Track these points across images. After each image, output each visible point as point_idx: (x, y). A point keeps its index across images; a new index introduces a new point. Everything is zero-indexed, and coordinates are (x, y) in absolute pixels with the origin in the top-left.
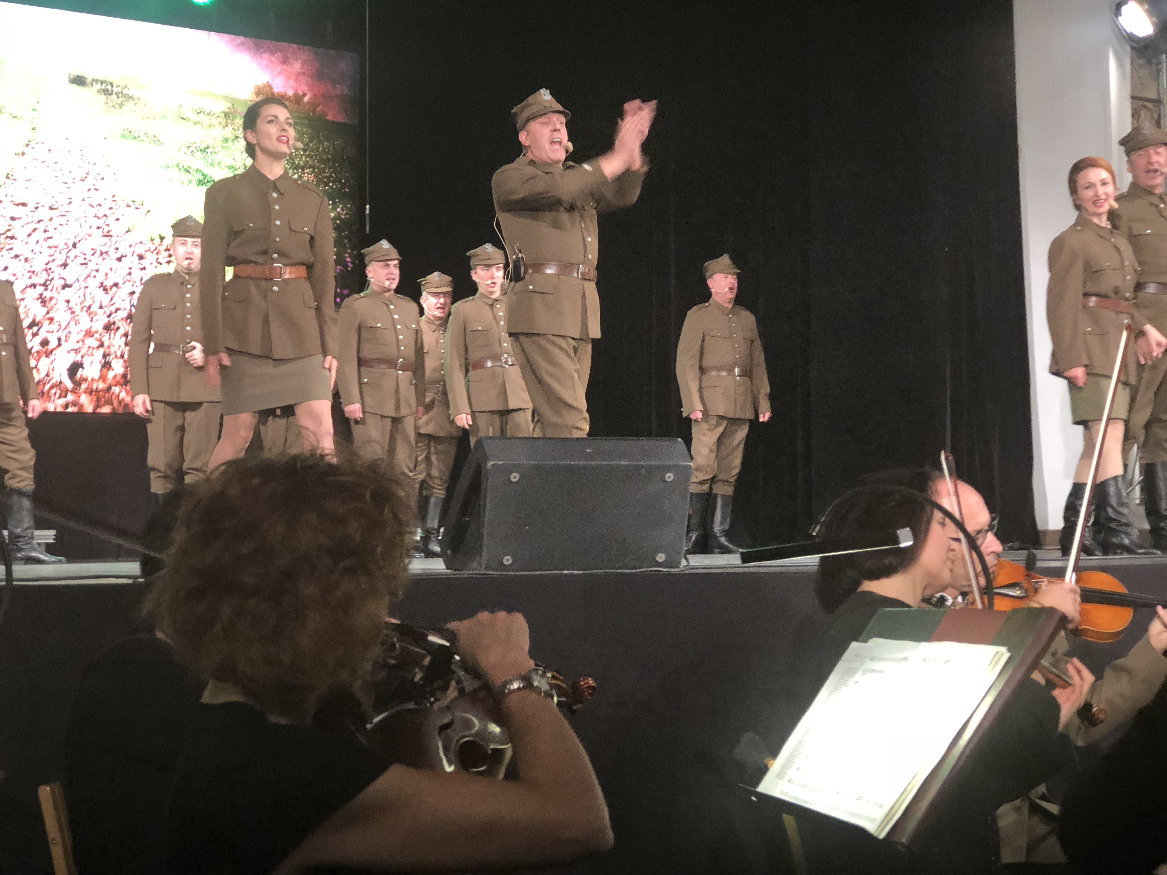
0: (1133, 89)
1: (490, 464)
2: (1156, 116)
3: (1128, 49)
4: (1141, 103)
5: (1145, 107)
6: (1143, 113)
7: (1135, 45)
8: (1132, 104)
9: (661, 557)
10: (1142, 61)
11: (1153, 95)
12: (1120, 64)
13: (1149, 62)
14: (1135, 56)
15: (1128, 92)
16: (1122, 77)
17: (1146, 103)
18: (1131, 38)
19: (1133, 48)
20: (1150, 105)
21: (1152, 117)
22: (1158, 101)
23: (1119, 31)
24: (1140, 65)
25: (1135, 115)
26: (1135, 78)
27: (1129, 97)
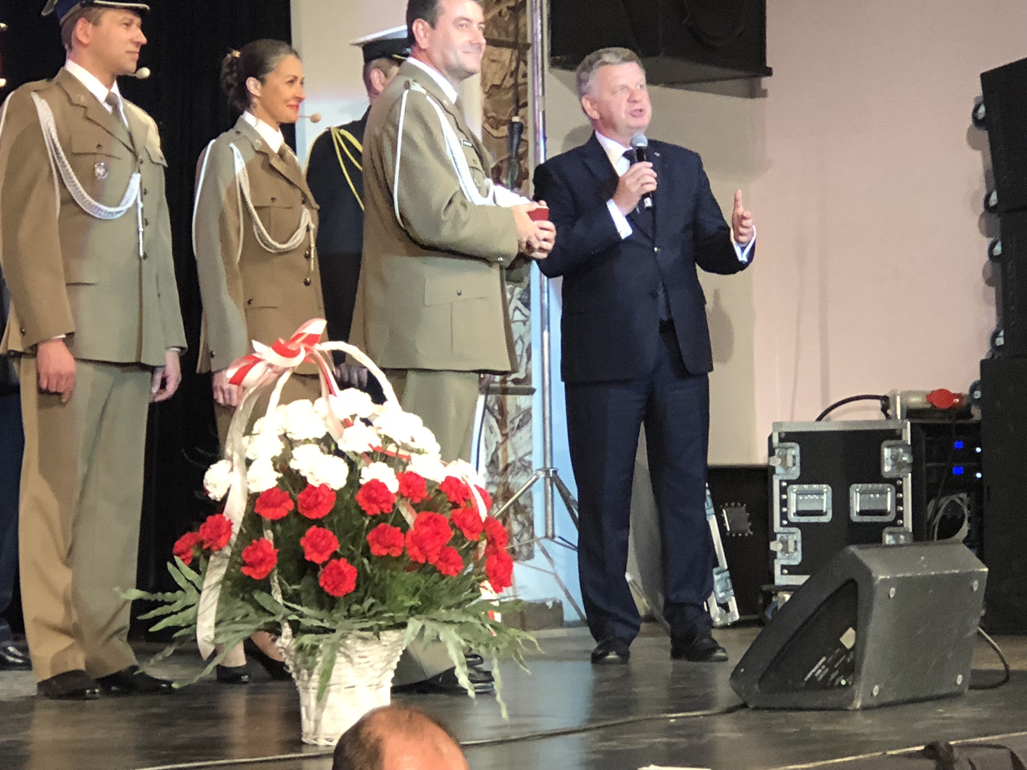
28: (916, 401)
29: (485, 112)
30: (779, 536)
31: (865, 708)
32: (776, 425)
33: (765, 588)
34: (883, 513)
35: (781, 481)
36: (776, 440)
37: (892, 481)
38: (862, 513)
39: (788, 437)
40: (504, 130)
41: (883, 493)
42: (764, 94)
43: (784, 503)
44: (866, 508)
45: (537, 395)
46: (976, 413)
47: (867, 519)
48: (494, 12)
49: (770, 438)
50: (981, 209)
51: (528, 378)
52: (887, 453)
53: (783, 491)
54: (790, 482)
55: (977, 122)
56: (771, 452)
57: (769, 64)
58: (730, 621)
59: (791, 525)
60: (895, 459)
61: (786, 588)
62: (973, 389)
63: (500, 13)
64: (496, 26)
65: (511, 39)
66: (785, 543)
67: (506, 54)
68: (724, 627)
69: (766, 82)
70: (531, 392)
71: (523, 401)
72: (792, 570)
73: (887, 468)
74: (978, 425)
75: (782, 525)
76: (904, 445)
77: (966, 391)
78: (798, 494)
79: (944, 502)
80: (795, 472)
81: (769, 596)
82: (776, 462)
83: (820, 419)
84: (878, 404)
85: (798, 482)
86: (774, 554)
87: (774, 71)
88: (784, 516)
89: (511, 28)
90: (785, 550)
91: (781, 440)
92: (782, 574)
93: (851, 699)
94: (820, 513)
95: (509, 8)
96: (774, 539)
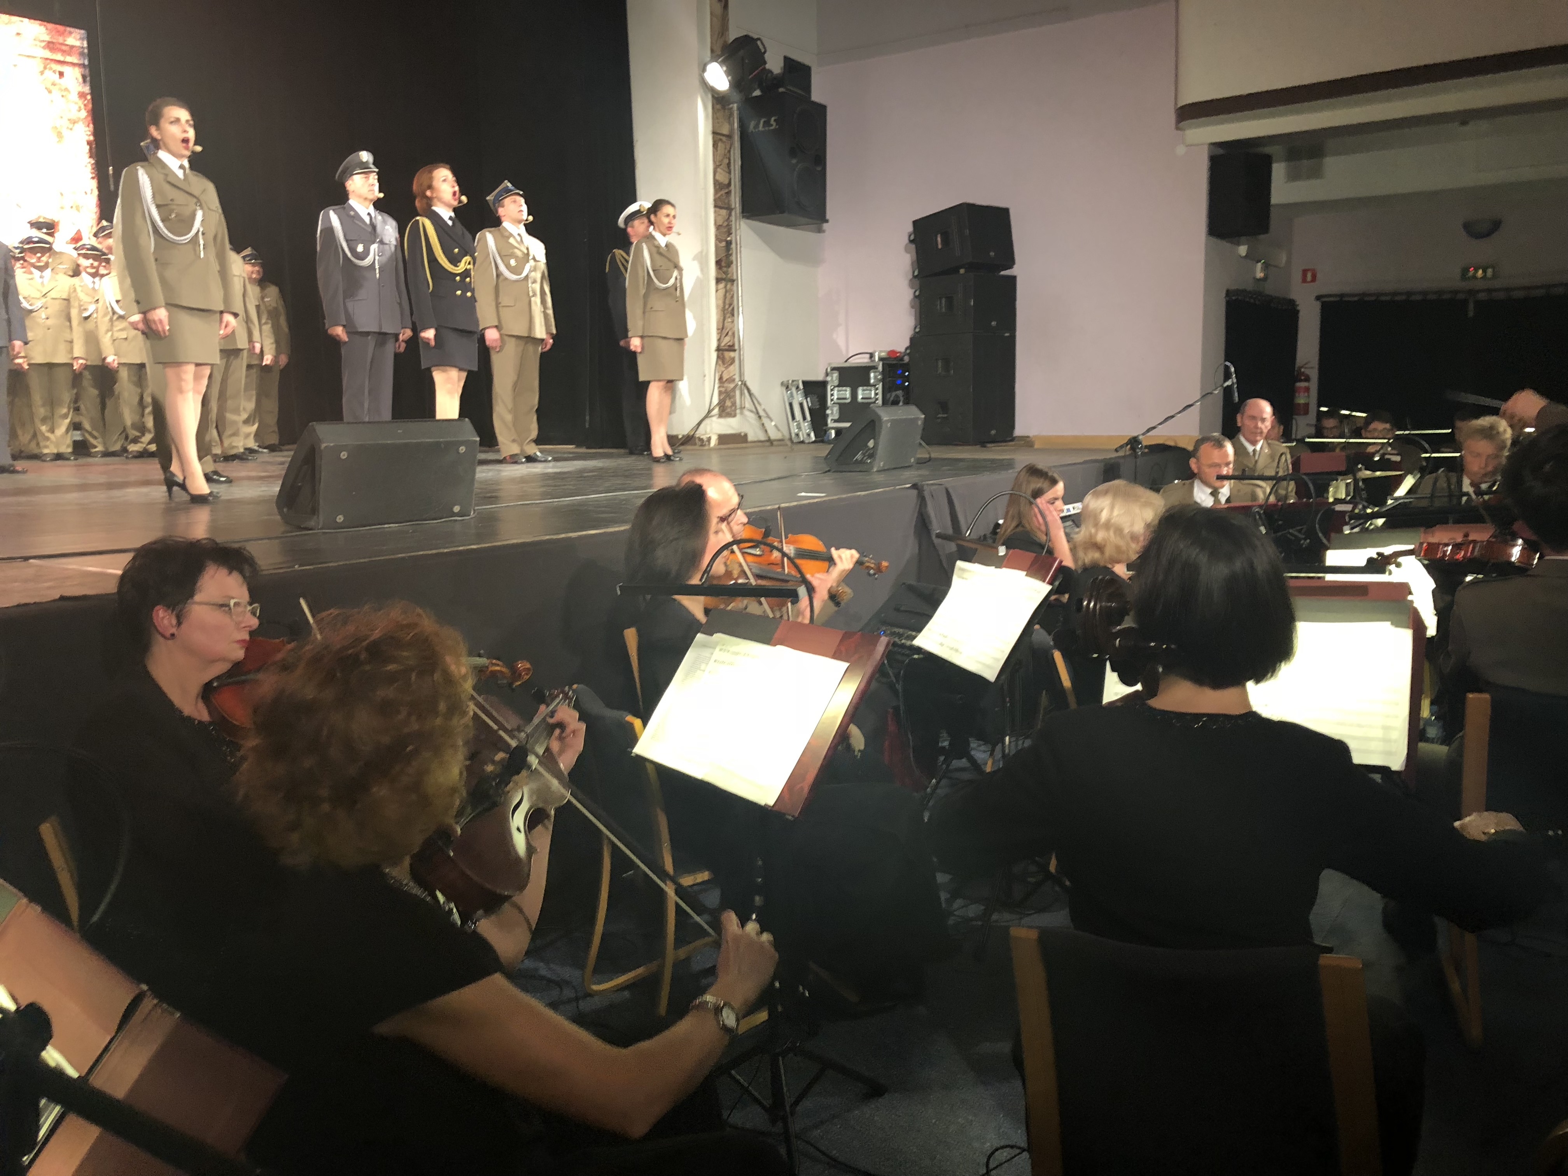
0: (713, 127)
1: (323, 446)
2: (728, 147)
3: (710, 96)
4: (719, 137)
5: (721, 140)
6: (720, 144)
7: (716, 96)
8: (713, 138)
9: (457, 509)
10: (718, 107)
11: (725, 130)
12: (705, 107)
13: (724, 107)
14: (715, 102)
15: (710, 128)
16: (706, 117)
17: (721, 137)
18: (713, 90)
19: (713, 96)
20: (724, 139)
21: (725, 148)
22: (730, 137)
23: (704, 84)
24: (718, 110)
25: (715, 145)
26: (715, 119)
27: (711, 133)
28: (883, 354)
29: (716, 236)
30: (830, 408)
31: (878, 471)
32: (829, 364)
33: (824, 428)
34: (870, 398)
35: (831, 386)
36: (829, 370)
37: (874, 386)
38: (862, 398)
39: (833, 369)
40: (724, 244)
41: (871, 390)
42: (824, 231)
43: (832, 395)
44: (864, 396)
45: (737, 352)
46: (906, 359)
47: (864, 401)
48: (719, 195)
49: (827, 369)
50: (911, 277)
51: (733, 345)
52: (872, 375)
53: (832, 390)
54: (834, 387)
55: (911, 241)
56: (827, 374)
57: (827, 219)
58: (811, 441)
59: (834, 403)
60: (875, 377)
61: (833, 428)
62: (906, 349)
63: (721, 195)
64: (720, 200)
65: (726, 206)
66: (832, 410)
67: (724, 212)
68: (809, 443)
69: (825, 226)
70: (735, 350)
71: (732, 354)
72: (835, 421)
73: (872, 381)
74: (907, 364)
75: (831, 404)
76: (879, 372)
77: (903, 350)
78: (838, 391)
79: (894, 394)
80: (836, 383)
81: (826, 431)
82: (829, 379)
83: (846, 361)
84: (868, 356)
85: (838, 386)
86: (828, 415)
87: (829, 222)
88: (832, 400)
89: (726, 201)
90: (832, 413)
91: (831, 370)
92: (831, 422)
93: (872, 468)
94: (845, 399)
95: (725, 193)
96: (828, 408)
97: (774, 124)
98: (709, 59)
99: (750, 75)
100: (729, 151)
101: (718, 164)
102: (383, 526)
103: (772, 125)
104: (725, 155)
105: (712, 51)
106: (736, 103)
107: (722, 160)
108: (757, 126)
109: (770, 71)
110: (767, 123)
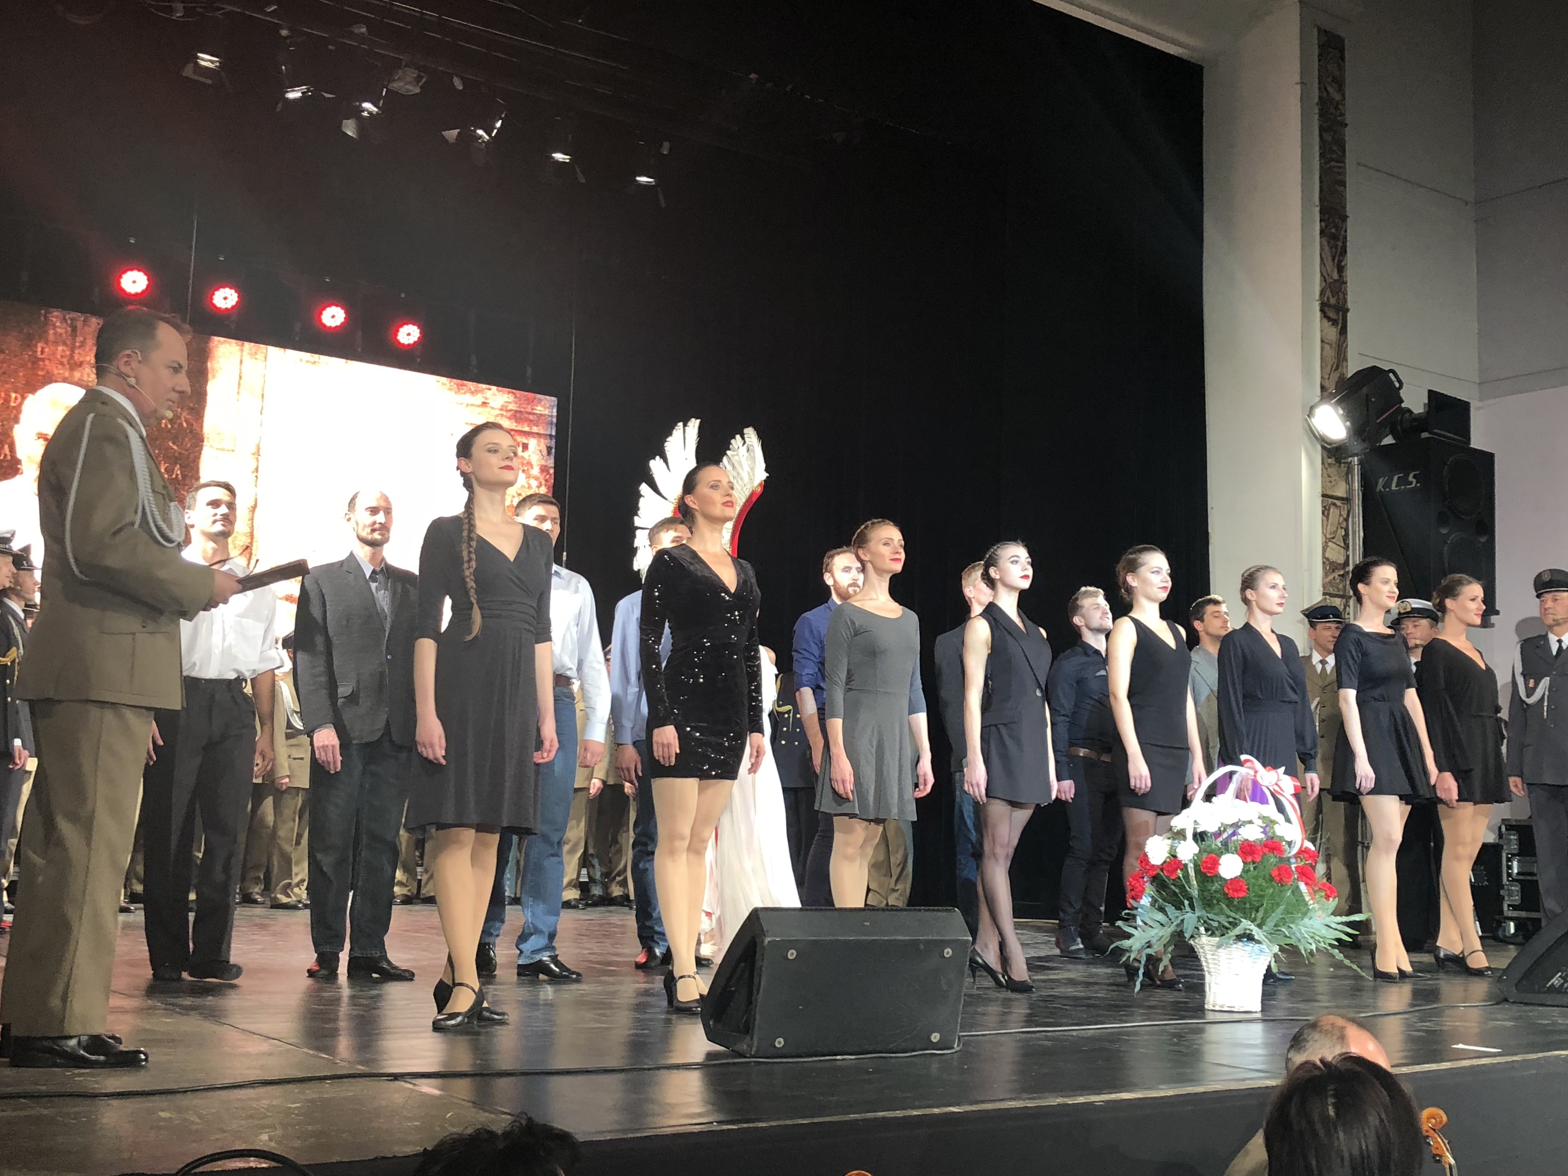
0: (1323, 488)
1: (767, 940)
2: (1344, 514)
3: (1319, 448)
4: (1330, 500)
5: (1334, 504)
6: (1332, 510)
7: (1328, 447)
8: (1323, 501)
10: (1330, 461)
11: (1341, 491)
12: (1311, 463)
13: (1339, 461)
14: (1325, 456)
15: (1319, 491)
16: (1313, 476)
17: (1335, 501)
18: (1323, 440)
19: (1323, 447)
20: (1338, 503)
21: (1341, 515)
22: (1347, 500)
23: (1312, 432)
24: (1330, 464)
25: (1325, 512)
26: (1326, 477)
27: (1320, 495)
30: (1506, 887)
32: (1503, 820)
35: (1507, 854)
36: (1503, 829)
39: (1511, 828)
42: (1492, 626)
43: (1510, 867)
48: (1331, 577)
49: (1500, 828)
53: (1509, 860)
54: (1514, 855)
56: (1501, 835)
57: (1497, 608)
59: (1514, 880)
63: (1334, 578)
64: (1332, 586)
65: (1341, 593)
66: (1510, 891)
72: (1515, 907)
75: (1508, 880)
78: (1519, 862)
80: (1515, 849)
81: (1500, 924)
82: (1504, 842)
85: (1518, 855)
86: (1503, 897)
87: (1501, 613)
88: (1509, 875)
89: (1341, 586)
90: (1510, 895)
91: (1507, 829)
92: (1509, 909)
95: (1339, 575)
96: (1503, 888)
97: (1414, 481)
98: (1318, 399)
99: (1378, 418)
100: (1347, 520)
101: (1328, 536)
102: (834, 1057)
103: (1411, 483)
104: (1339, 524)
105: (1323, 388)
106: (1357, 455)
107: (1335, 532)
108: (1387, 485)
109: (1409, 411)
110: (1403, 481)
